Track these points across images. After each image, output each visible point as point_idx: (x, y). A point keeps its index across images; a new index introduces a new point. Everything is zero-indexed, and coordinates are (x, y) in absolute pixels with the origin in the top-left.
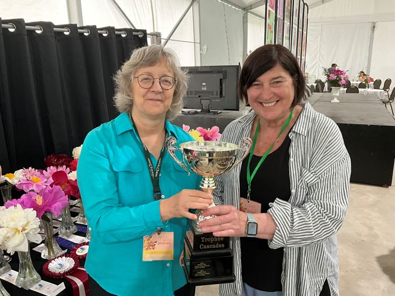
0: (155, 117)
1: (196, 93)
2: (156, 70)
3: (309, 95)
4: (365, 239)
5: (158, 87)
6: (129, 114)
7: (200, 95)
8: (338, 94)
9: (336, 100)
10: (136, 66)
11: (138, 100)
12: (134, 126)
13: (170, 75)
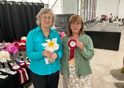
0: (47, 28)
1: (61, 22)
2: (47, 15)
3: (97, 23)
4: (108, 65)
5: (47, 20)
6: (40, 27)
7: (62, 23)
8: (105, 23)
9: (104, 25)
10: (42, 14)
11: (42, 23)
12: (41, 29)
13: (51, 16)
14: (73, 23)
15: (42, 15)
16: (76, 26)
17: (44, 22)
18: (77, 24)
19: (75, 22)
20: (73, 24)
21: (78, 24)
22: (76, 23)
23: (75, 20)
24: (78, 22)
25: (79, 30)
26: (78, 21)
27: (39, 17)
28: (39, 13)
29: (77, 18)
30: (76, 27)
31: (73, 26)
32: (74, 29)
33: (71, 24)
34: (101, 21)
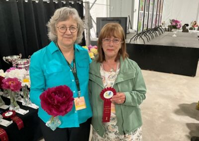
0: (68, 46)
2: (68, 23)
5: (69, 32)
8: (176, 33)
10: (57, 20)
11: (60, 38)
13: (75, 25)
14: (106, 38)
15: (57, 23)
16: (112, 44)
18: (113, 41)
19: (110, 37)
20: (107, 40)
21: (117, 40)
22: (112, 39)
23: (111, 34)
24: (115, 37)
25: (117, 51)
26: (116, 35)
28: (52, 18)
29: (114, 29)
30: (113, 46)
31: (106, 45)
32: (108, 50)
33: (103, 40)
34: (170, 29)
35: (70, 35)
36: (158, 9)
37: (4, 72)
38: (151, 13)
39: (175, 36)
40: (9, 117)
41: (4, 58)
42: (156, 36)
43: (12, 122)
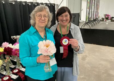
17: (39, 21)
27: (34, 15)
34: (103, 20)
35: (44, 20)
36: (97, 8)
37: (13, 45)
38: (93, 10)
39: (107, 24)
40: (16, 73)
41: (12, 37)
42: (96, 24)
43: (18, 76)
